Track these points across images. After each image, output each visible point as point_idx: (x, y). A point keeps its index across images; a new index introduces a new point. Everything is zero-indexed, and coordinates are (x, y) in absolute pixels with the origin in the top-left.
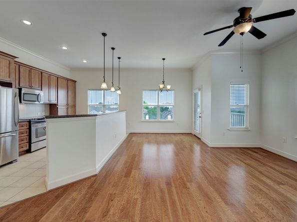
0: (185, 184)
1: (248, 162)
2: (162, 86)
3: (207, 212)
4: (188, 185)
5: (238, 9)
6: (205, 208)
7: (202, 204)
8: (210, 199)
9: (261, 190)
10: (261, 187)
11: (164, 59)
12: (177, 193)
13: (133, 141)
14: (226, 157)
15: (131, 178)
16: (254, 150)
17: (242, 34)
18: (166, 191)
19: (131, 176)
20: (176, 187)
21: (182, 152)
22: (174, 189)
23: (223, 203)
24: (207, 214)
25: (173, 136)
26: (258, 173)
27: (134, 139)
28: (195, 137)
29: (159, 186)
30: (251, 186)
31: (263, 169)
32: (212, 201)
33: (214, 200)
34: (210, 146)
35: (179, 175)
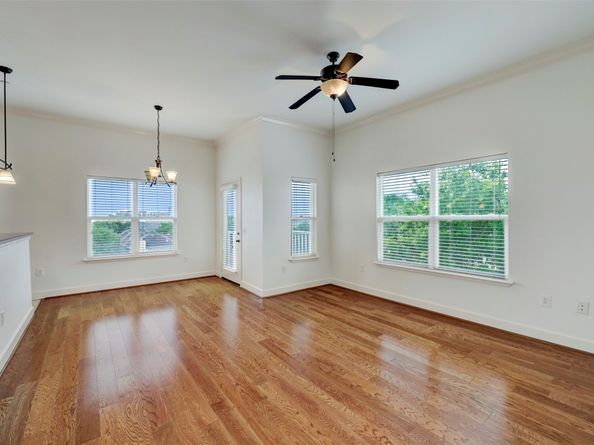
0: (253, 391)
1: (327, 310)
2: (154, 172)
3: (319, 432)
4: (261, 389)
5: (329, 52)
6: (312, 425)
7: (304, 419)
8: (310, 402)
9: (365, 353)
10: (362, 348)
11: (158, 108)
12: (249, 420)
13: (64, 321)
14: (295, 311)
15: (104, 436)
16: (325, 289)
17: (333, 97)
18: (222, 427)
19: (102, 431)
20: (239, 408)
21: (214, 319)
22: (237, 414)
23: (333, 400)
24: (322, 438)
25: (178, 288)
26: (348, 326)
27: (63, 314)
28: (225, 283)
29: (200, 423)
30: (351, 351)
31: (349, 317)
32: (316, 405)
33: (318, 402)
34: (262, 295)
35: (234, 375)
